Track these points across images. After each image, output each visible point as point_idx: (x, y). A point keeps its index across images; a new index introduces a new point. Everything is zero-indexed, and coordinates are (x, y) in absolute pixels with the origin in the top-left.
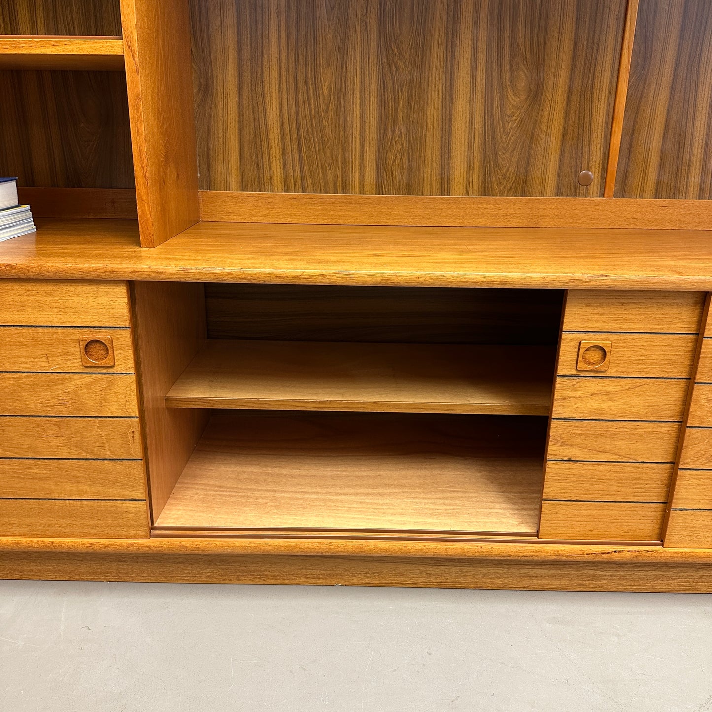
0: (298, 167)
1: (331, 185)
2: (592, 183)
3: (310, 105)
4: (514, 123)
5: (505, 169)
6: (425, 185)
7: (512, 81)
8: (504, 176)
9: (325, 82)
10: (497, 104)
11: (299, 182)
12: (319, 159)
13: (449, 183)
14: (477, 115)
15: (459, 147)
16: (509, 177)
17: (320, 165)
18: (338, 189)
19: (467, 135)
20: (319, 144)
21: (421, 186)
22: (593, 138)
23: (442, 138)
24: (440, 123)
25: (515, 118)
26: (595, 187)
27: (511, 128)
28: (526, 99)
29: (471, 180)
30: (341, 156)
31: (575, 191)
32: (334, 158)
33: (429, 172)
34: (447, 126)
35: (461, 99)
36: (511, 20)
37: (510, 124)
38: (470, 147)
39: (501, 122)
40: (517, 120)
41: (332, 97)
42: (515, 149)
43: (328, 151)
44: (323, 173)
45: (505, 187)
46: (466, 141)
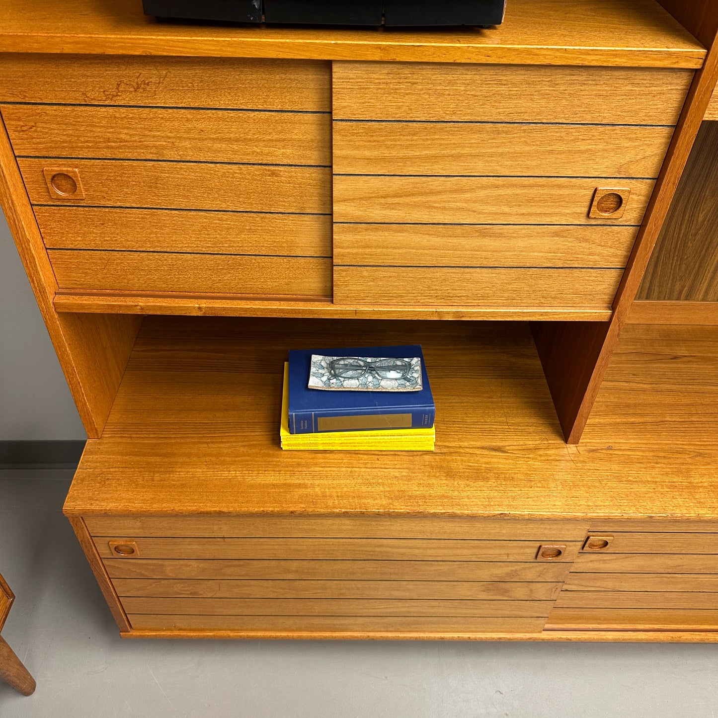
0: (649, 279)
1: (676, 293)
3: (680, 230)
9: (703, 210)
11: (646, 291)
12: (672, 273)
17: (671, 277)
18: (682, 297)
20: (677, 261)
30: (695, 270)
32: (687, 272)
41: (706, 222)
43: (683, 267)
44: (671, 284)
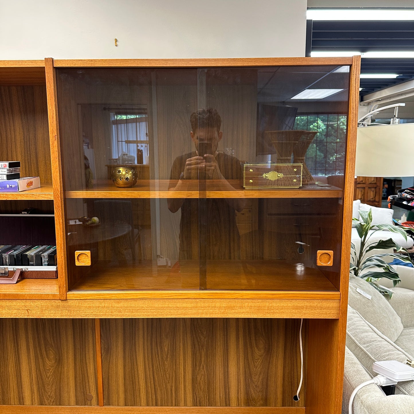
2: (93, 399)
4: (51, 373)
5: (50, 393)
6: (11, 400)
7: (47, 355)
8: (49, 396)
10: (41, 365)
13: (23, 399)
14: (33, 369)
15: (26, 383)
16: (52, 397)
19: (29, 378)
21: (9, 400)
22: (90, 380)
23: (17, 379)
24: (15, 373)
25: (51, 371)
26: (95, 401)
27: (50, 375)
28: (55, 362)
29: (34, 398)
31: (85, 403)
33: (13, 394)
34: (19, 374)
35: (24, 363)
36: (43, 330)
37: (49, 373)
38: (31, 383)
39: (44, 373)
40: (52, 372)
42: (53, 384)
45: (50, 401)
46: (29, 381)
